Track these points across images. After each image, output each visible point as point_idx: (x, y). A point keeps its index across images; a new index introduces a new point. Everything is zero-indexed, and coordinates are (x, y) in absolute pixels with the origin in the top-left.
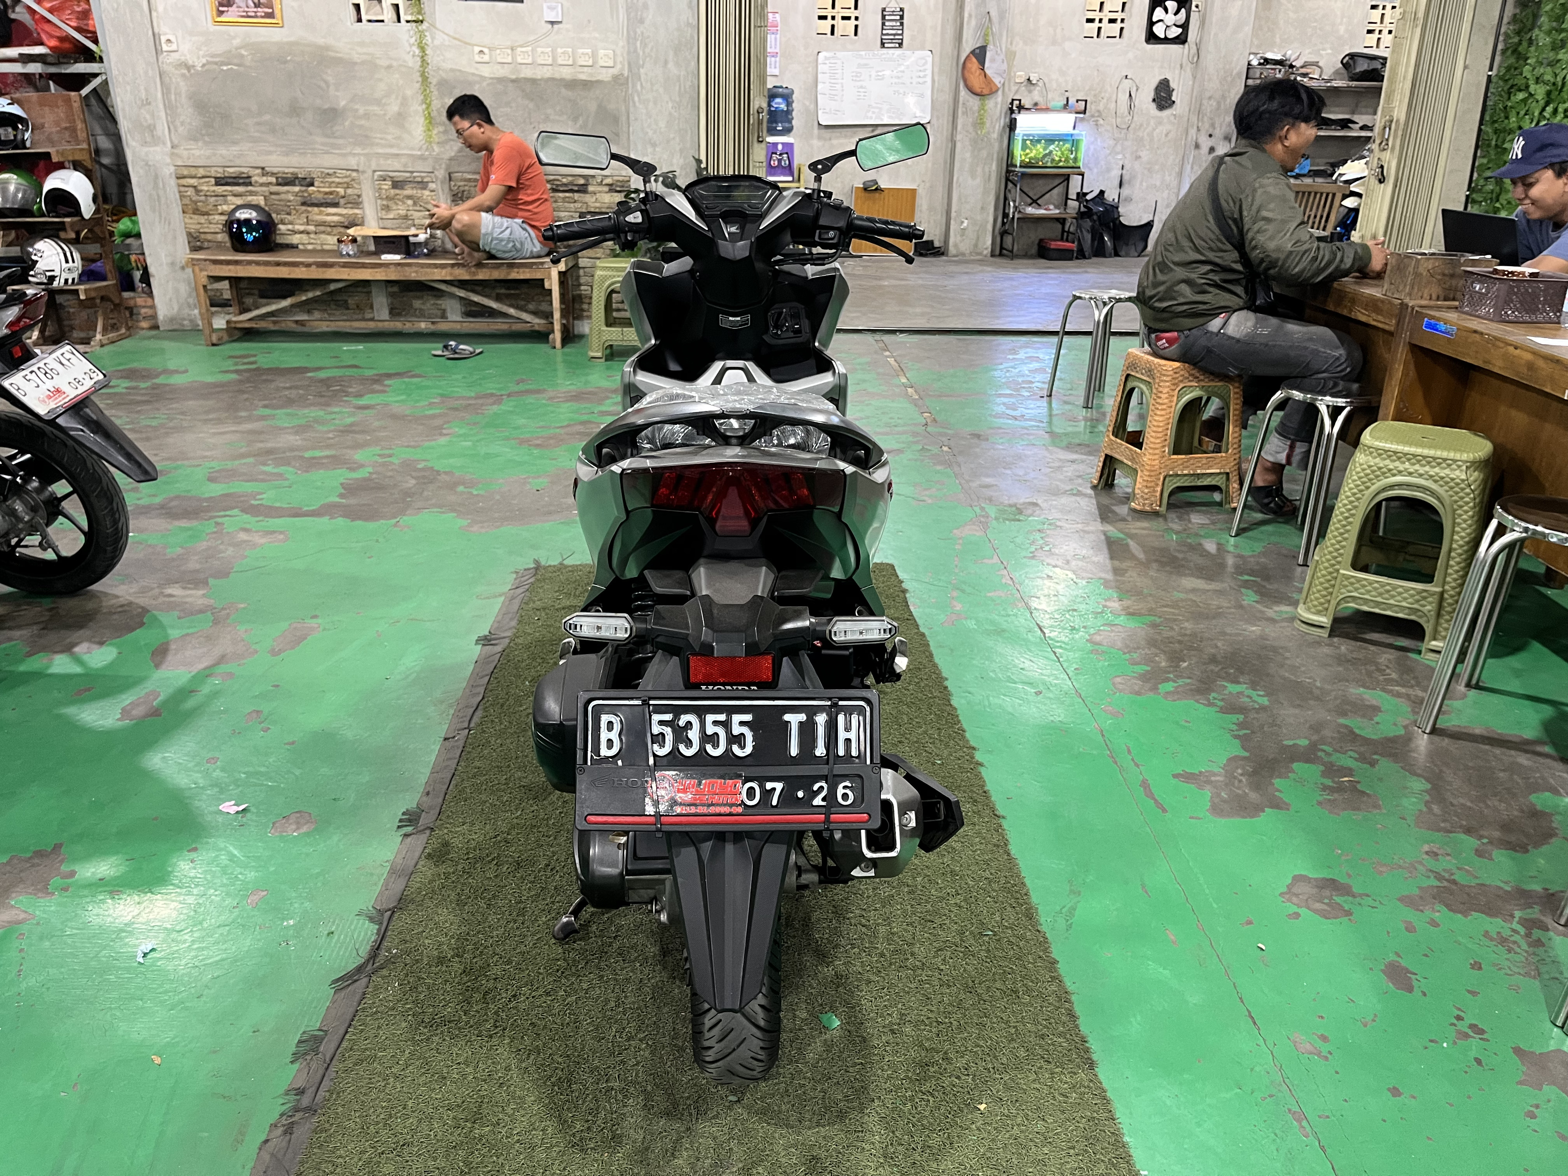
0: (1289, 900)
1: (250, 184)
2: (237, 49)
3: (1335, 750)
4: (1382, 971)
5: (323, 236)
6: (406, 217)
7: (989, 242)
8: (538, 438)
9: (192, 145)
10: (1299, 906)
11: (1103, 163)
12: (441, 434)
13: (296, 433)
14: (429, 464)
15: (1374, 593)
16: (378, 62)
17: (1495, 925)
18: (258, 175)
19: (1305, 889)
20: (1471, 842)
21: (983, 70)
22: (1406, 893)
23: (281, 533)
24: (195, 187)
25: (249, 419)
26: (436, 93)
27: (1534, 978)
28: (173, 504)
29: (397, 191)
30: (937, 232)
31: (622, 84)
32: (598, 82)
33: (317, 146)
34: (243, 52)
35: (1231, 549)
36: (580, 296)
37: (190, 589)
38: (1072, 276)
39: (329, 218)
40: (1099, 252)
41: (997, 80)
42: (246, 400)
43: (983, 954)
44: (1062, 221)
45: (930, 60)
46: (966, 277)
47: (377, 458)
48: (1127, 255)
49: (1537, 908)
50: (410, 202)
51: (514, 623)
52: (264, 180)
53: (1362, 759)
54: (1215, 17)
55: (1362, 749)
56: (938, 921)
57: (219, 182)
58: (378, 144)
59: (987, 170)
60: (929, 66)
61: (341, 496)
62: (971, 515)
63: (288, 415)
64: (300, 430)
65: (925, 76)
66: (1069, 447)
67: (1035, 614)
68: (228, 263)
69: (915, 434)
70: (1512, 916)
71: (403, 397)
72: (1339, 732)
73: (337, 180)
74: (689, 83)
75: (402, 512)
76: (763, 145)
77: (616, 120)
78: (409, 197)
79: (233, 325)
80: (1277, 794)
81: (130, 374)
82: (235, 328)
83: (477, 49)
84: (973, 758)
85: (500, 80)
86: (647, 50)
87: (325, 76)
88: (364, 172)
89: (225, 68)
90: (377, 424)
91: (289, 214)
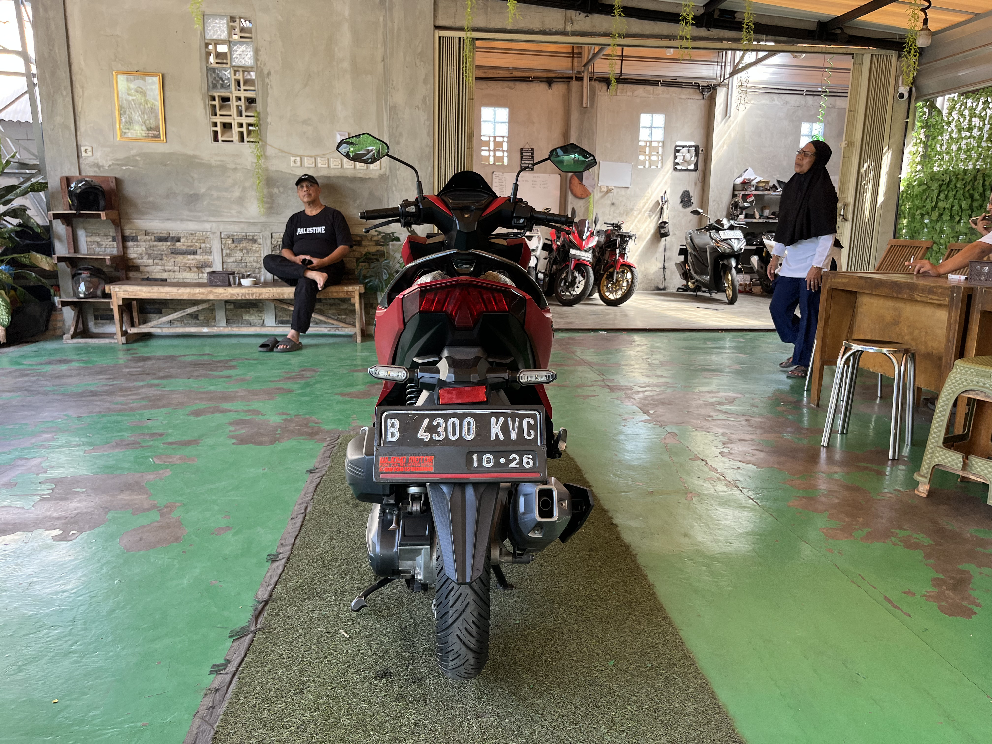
1: (137, 240)
2: (133, 156)
5: (184, 273)
6: (242, 261)
16: (228, 166)
18: (143, 235)
21: (582, 184)
29: (236, 245)
31: (385, 181)
32: (371, 179)
33: (185, 217)
34: (137, 158)
39: (189, 262)
41: (590, 189)
50: (245, 251)
58: (225, 216)
67: (743, 491)
73: (196, 238)
77: (381, 202)
78: (244, 248)
83: (292, 159)
87: (192, 175)
88: (214, 233)
89: (125, 168)
91: (162, 259)
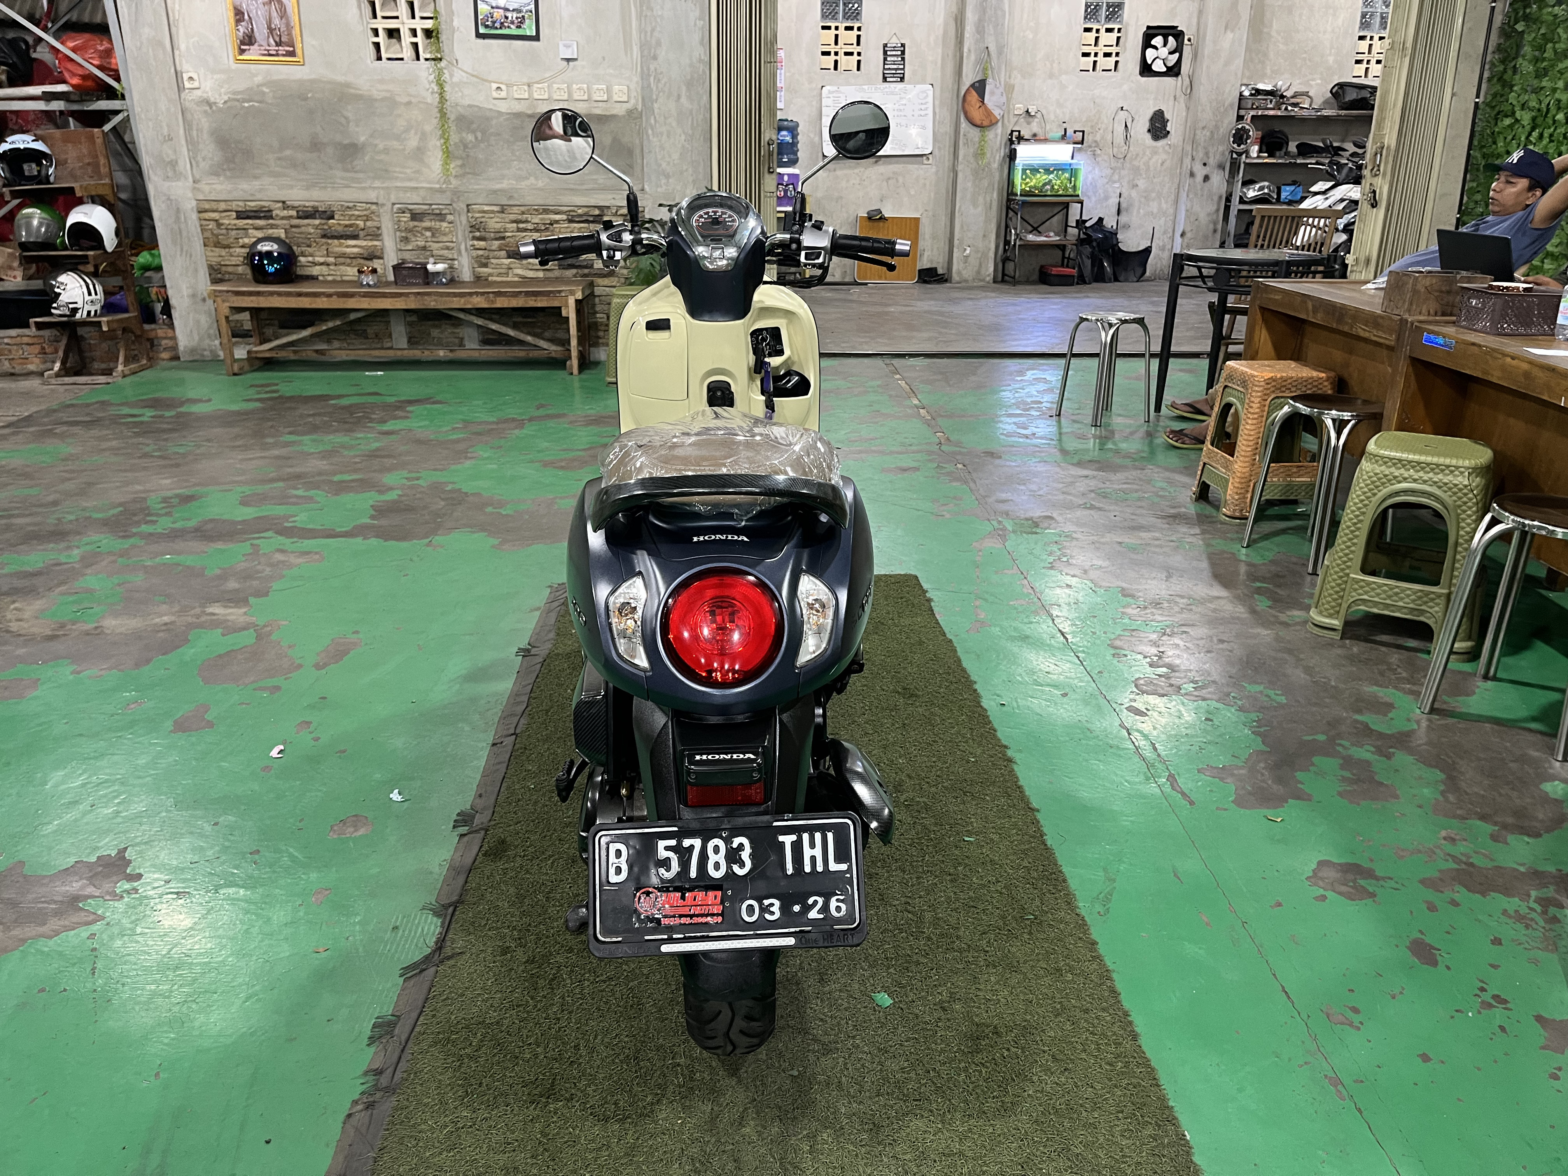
0: (1315, 884)
1: (271, 218)
2: (258, 86)
3: (1353, 745)
4: (1408, 948)
5: (342, 267)
6: (424, 248)
7: (991, 269)
8: (562, 460)
9: (214, 180)
10: (1325, 890)
11: (1101, 191)
12: (466, 458)
13: (323, 458)
14: (457, 486)
15: (1383, 596)
16: (398, 99)
17: (1514, 904)
18: (279, 208)
19: (1331, 874)
20: (1487, 828)
21: (983, 102)
22: (1427, 875)
23: (316, 553)
24: (216, 221)
25: (275, 445)
26: (453, 128)
27: (1552, 951)
28: (209, 526)
29: (416, 223)
30: (941, 260)
31: (636, 118)
32: (613, 117)
33: (339, 181)
34: (265, 89)
35: (1243, 558)
36: (596, 323)
37: (231, 607)
38: (1075, 301)
39: (348, 250)
40: (1099, 277)
41: (997, 113)
42: (272, 427)
43: (1026, 936)
44: (1062, 248)
45: (931, 93)
46: (970, 303)
47: (405, 481)
48: (1126, 280)
49: (1552, 888)
50: (428, 234)
51: (552, 635)
52: (285, 213)
53: (1379, 751)
54: (1207, 49)
55: (1379, 743)
56: (981, 907)
57: (241, 215)
58: (397, 178)
59: (988, 199)
60: (930, 99)
61: (372, 517)
62: (990, 528)
63: (314, 441)
64: (326, 455)
65: (926, 109)
66: (1080, 464)
67: (1057, 621)
68: (250, 294)
69: (930, 453)
70: (1529, 896)
71: (427, 423)
72: (1356, 728)
73: (357, 213)
74: (701, 117)
75: (434, 532)
76: (774, 176)
77: (630, 152)
78: (428, 229)
79: (254, 355)
80: (1299, 786)
81: (155, 403)
82: (257, 358)
83: (495, 86)
84: (1005, 755)
85: (518, 115)
86: (660, 85)
87: (345, 113)
88: (383, 205)
89: (246, 105)
90: (403, 448)
91: (309, 246)
